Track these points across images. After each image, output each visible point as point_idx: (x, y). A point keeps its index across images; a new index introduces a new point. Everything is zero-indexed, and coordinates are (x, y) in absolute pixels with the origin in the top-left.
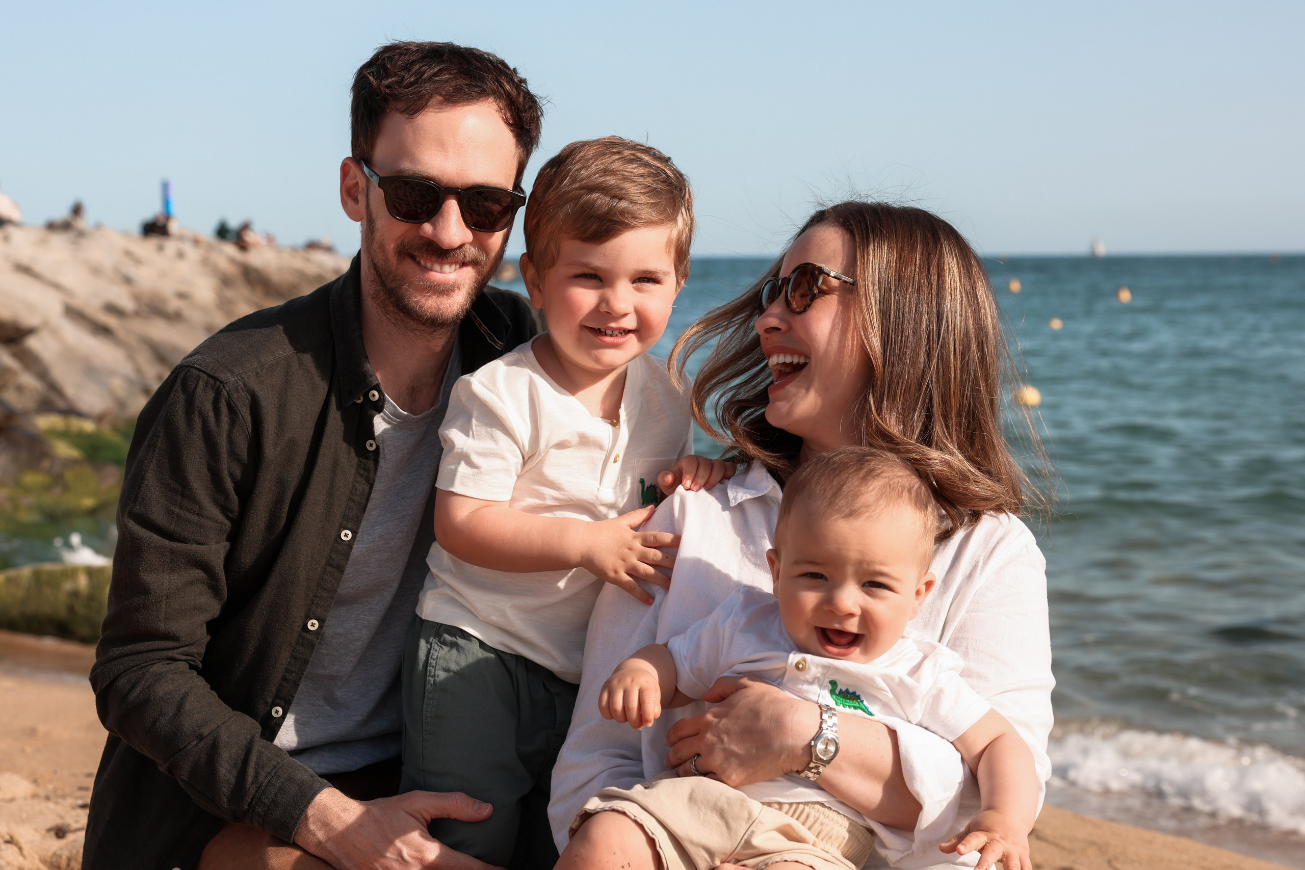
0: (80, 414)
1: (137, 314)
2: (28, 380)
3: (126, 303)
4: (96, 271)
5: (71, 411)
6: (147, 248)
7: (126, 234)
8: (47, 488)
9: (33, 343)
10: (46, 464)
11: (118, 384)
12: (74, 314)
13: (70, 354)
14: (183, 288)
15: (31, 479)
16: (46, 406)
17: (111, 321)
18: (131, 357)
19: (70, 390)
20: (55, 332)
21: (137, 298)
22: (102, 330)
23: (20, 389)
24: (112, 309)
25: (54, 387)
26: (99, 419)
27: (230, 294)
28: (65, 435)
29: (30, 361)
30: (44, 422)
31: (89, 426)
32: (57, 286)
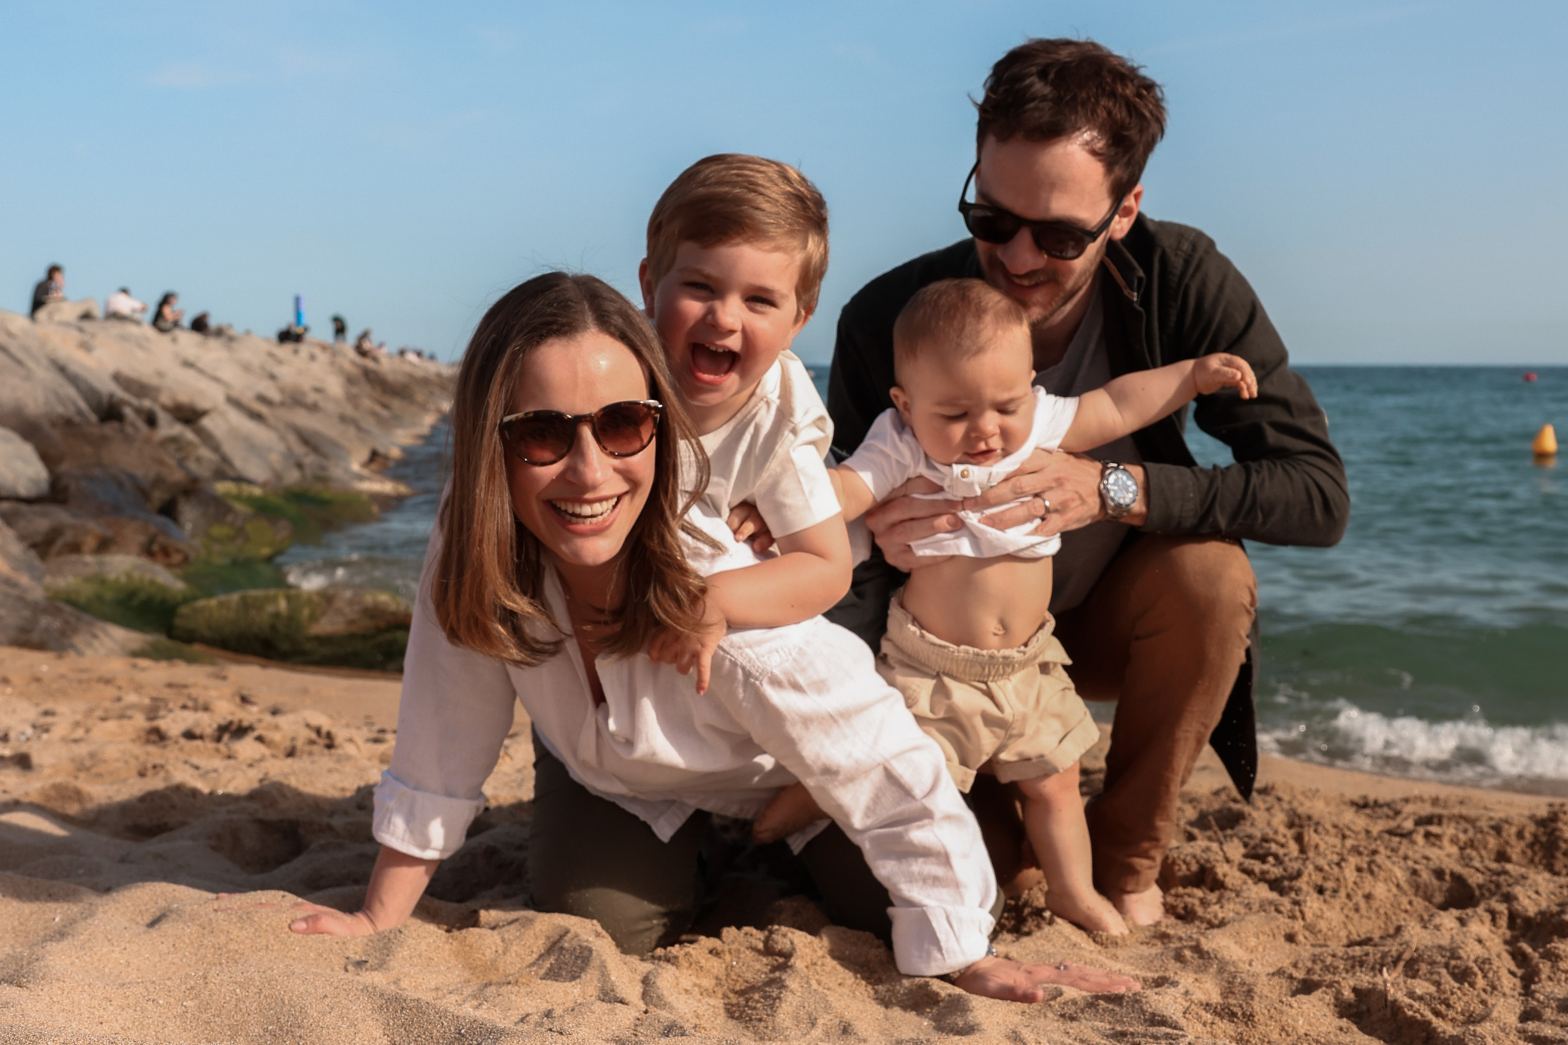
0: (250, 482)
1: (282, 404)
2: (205, 452)
3: (275, 395)
4: (247, 368)
5: (240, 479)
6: (285, 351)
7: (267, 340)
8: (231, 539)
9: (207, 422)
10: (230, 518)
11: (275, 458)
12: (235, 402)
13: (235, 433)
14: (317, 384)
15: (217, 531)
16: (220, 475)
17: (263, 409)
18: (283, 438)
19: (238, 463)
20: (222, 414)
21: (282, 390)
22: (256, 416)
23: (199, 460)
24: (262, 399)
25: (225, 460)
26: (264, 485)
27: (354, 390)
28: (238, 498)
29: (206, 437)
30: (222, 487)
31: (257, 491)
32: (217, 380)
